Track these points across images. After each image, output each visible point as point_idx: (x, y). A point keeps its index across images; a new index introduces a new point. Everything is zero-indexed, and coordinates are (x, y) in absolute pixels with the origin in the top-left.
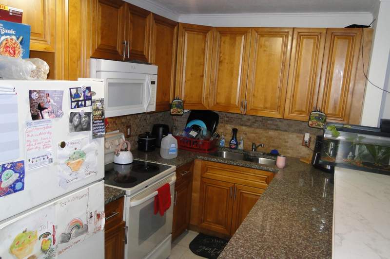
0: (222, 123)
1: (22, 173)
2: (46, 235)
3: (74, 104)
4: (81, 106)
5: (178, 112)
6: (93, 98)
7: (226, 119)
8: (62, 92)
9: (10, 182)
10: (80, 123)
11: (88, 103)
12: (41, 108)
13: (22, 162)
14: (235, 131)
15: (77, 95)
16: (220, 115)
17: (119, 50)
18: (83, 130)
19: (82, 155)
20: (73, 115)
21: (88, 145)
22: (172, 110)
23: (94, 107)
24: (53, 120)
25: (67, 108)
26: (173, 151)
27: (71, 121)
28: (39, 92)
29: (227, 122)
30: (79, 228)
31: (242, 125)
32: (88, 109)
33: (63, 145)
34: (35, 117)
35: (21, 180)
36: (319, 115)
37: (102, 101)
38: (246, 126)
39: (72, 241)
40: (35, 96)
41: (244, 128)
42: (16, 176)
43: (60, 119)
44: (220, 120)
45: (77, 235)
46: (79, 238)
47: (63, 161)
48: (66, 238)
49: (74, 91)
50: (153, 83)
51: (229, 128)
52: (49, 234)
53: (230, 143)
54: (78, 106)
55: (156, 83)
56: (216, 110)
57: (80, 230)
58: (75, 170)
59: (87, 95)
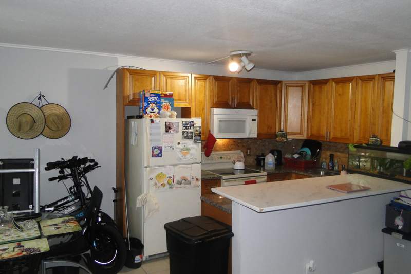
0: (324, 150)
1: (161, 150)
2: (170, 178)
3: (184, 128)
4: (188, 129)
5: (282, 140)
6: (195, 126)
7: (326, 146)
8: (179, 123)
9: (157, 153)
10: (187, 136)
11: (191, 127)
12: (170, 128)
13: (162, 147)
14: (332, 156)
15: (186, 124)
16: (322, 144)
17: (230, 103)
18: (189, 139)
19: (188, 149)
20: (183, 132)
21: (192, 146)
22: (277, 139)
23: (195, 129)
24: (175, 134)
25: (181, 129)
26: (271, 164)
27: (183, 134)
28: (169, 122)
29: (327, 150)
30: (186, 181)
31: (336, 151)
32: (192, 130)
33: (179, 144)
34: (167, 131)
35: (161, 153)
36: (376, 140)
37: (200, 127)
38: (340, 152)
39: (182, 185)
40: (167, 124)
41: (338, 153)
42: (159, 151)
43: (178, 134)
44: (323, 148)
45: (185, 184)
46: (185, 186)
47: (178, 150)
48: (179, 183)
49: (184, 123)
50: (254, 120)
51: (328, 153)
52: (171, 178)
53: (329, 165)
54: (186, 128)
55: (257, 120)
56: (320, 140)
57: (186, 182)
58: (185, 155)
59: (192, 124)
